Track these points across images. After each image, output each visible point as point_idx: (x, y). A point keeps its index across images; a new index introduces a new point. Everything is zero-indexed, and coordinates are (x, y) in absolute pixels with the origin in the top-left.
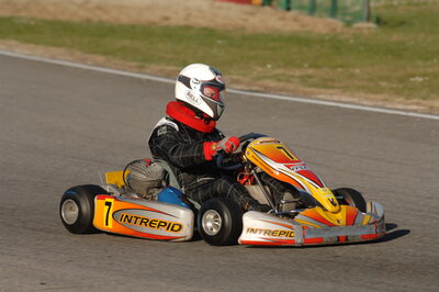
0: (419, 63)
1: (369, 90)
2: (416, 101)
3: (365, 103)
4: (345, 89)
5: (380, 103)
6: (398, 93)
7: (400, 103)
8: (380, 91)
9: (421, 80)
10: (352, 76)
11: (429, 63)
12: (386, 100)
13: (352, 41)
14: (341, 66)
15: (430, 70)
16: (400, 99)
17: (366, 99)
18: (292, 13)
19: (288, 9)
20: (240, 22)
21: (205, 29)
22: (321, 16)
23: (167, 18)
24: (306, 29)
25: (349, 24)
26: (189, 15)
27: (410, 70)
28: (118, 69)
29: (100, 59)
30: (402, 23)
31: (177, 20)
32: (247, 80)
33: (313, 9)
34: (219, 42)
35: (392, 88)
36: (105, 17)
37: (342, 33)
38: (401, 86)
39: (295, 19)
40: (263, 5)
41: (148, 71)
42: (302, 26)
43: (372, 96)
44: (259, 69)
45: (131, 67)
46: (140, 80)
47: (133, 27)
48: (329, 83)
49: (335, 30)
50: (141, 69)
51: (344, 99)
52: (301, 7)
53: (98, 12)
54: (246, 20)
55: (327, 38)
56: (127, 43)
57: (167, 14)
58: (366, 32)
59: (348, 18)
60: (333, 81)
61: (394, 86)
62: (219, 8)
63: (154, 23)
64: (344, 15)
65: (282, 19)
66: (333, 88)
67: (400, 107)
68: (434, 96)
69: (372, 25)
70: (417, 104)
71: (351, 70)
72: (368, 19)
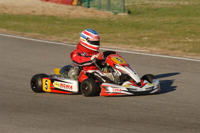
0: (147, 31)
1: (124, 43)
2: (145, 48)
3: (122, 49)
4: (114, 43)
5: (129, 49)
6: (137, 44)
7: (138, 49)
8: (129, 43)
9: (147, 38)
10: (117, 37)
11: (151, 31)
12: (132, 47)
13: (117, 21)
14: (112, 33)
15: (151, 34)
16: (138, 47)
17: (123, 47)
18: (91, 9)
19: (89, 7)
20: (67, 13)
21: (52, 16)
22: (103, 10)
23: (34, 12)
24: (96, 16)
25: (116, 13)
26: (44, 10)
27: (142, 34)
28: (12, 35)
29: (4, 30)
30: (139, 13)
31: (39, 12)
32: (70, 39)
33: (100, 7)
34: (58, 22)
35: (134, 42)
36: (6, 12)
37: (113, 18)
38: (138, 41)
39: (92, 12)
40: (77, 5)
41: (26, 36)
42: (95, 15)
43: (126, 46)
44: (76, 34)
45: (18, 34)
46: (22, 40)
47: (19, 16)
48: (107, 41)
49: (110, 16)
50: (22, 35)
51: (113, 47)
52: (95, 6)
53: (3, 9)
54: (70, 12)
55: (106, 20)
56: (16, 23)
57: (34, 10)
58: (123, 17)
59: (115, 11)
60: (108, 39)
61: (136, 41)
62: (58, 7)
63: (28, 14)
64: (113, 10)
65: (86, 11)
66: (108, 42)
67: (138, 50)
68: (153, 45)
69: (126, 14)
70: (145, 49)
71: (116, 34)
72: (124, 12)
